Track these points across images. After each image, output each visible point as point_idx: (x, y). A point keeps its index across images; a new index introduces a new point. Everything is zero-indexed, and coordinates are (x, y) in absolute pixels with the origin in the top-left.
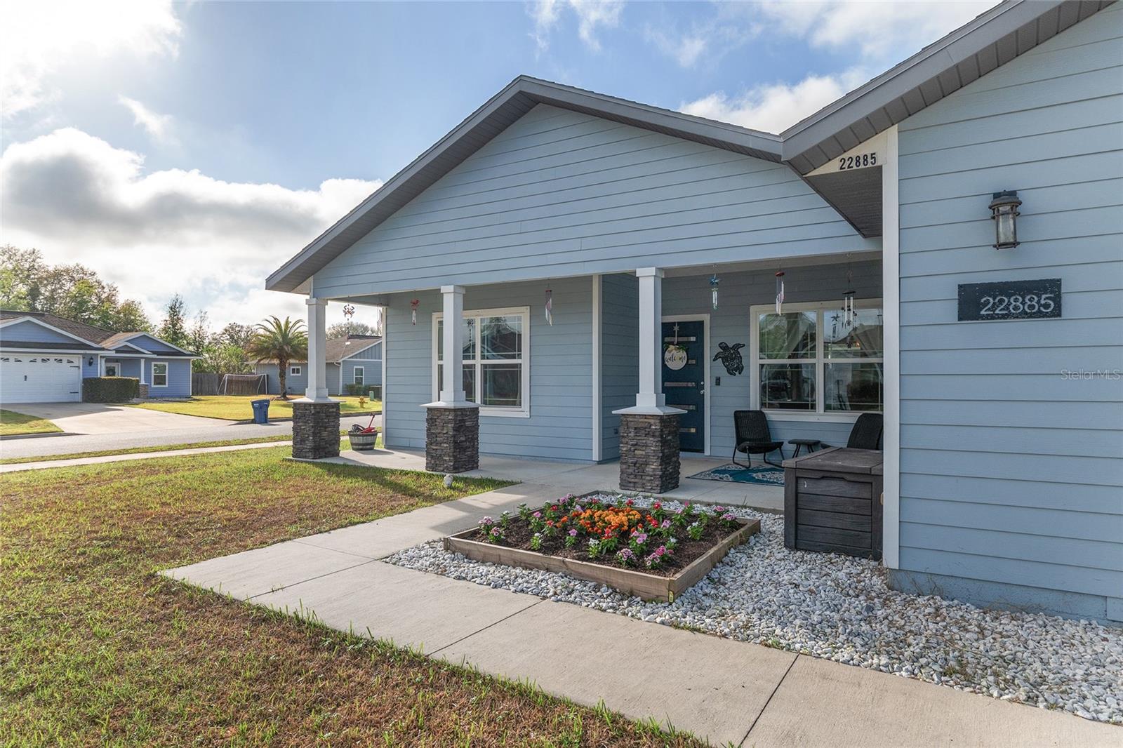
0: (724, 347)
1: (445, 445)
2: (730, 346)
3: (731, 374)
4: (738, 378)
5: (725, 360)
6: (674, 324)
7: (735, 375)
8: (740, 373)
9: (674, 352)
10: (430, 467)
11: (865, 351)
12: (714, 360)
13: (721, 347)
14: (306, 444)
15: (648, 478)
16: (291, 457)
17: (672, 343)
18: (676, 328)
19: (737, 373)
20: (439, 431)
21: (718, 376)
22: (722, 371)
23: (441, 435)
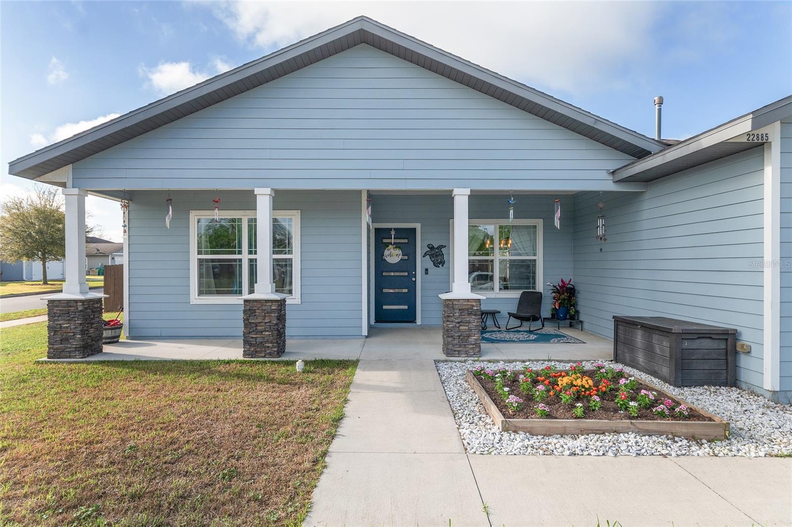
0: (431, 248)
1: (268, 333)
2: (436, 246)
3: (436, 266)
4: (441, 269)
5: (431, 256)
6: (391, 229)
7: (439, 267)
8: (442, 266)
9: (392, 250)
10: (249, 355)
11: (520, 252)
12: (424, 257)
13: (429, 248)
14: (70, 343)
15: (471, 346)
16: (46, 359)
17: (391, 243)
18: (393, 233)
19: (440, 266)
20: (260, 321)
21: (427, 268)
22: (430, 264)
23: (262, 324)
